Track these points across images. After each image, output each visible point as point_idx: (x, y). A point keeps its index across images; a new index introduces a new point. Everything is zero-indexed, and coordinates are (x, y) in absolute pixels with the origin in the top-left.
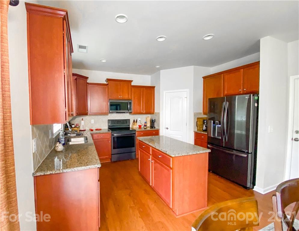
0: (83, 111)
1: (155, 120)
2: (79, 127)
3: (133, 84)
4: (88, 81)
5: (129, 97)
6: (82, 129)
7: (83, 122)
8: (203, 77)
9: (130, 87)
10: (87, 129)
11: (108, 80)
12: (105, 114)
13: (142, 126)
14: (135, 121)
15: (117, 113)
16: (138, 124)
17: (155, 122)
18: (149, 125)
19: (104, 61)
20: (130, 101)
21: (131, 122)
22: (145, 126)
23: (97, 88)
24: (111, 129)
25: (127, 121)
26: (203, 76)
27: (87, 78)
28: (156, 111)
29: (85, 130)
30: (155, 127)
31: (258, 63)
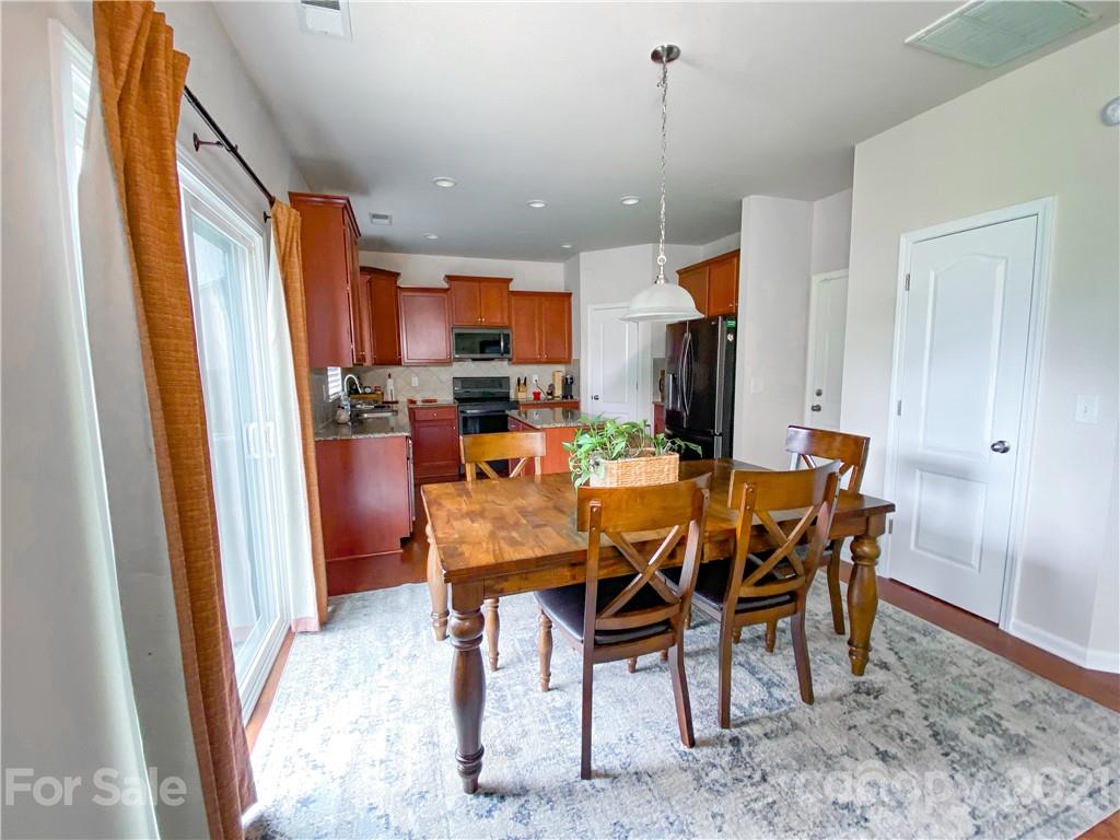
0: (389, 355)
1: (571, 379)
2: (383, 394)
3: (513, 287)
4: (401, 283)
5: (502, 318)
6: (390, 400)
7: (390, 382)
8: (678, 272)
9: (505, 294)
10: (403, 399)
11: (449, 278)
12: (446, 363)
13: (542, 396)
14: (522, 382)
15: (474, 360)
16: (532, 389)
17: (572, 383)
18: (558, 392)
19: (433, 237)
20: (506, 332)
21: (513, 383)
22: (549, 394)
23: (421, 298)
24: (460, 400)
25: (502, 382)
26: (678, 269)
27: (397, 275)
28: (574, 357)
29: (396, 402)
30: (572, 397)
31: (736, 253)
